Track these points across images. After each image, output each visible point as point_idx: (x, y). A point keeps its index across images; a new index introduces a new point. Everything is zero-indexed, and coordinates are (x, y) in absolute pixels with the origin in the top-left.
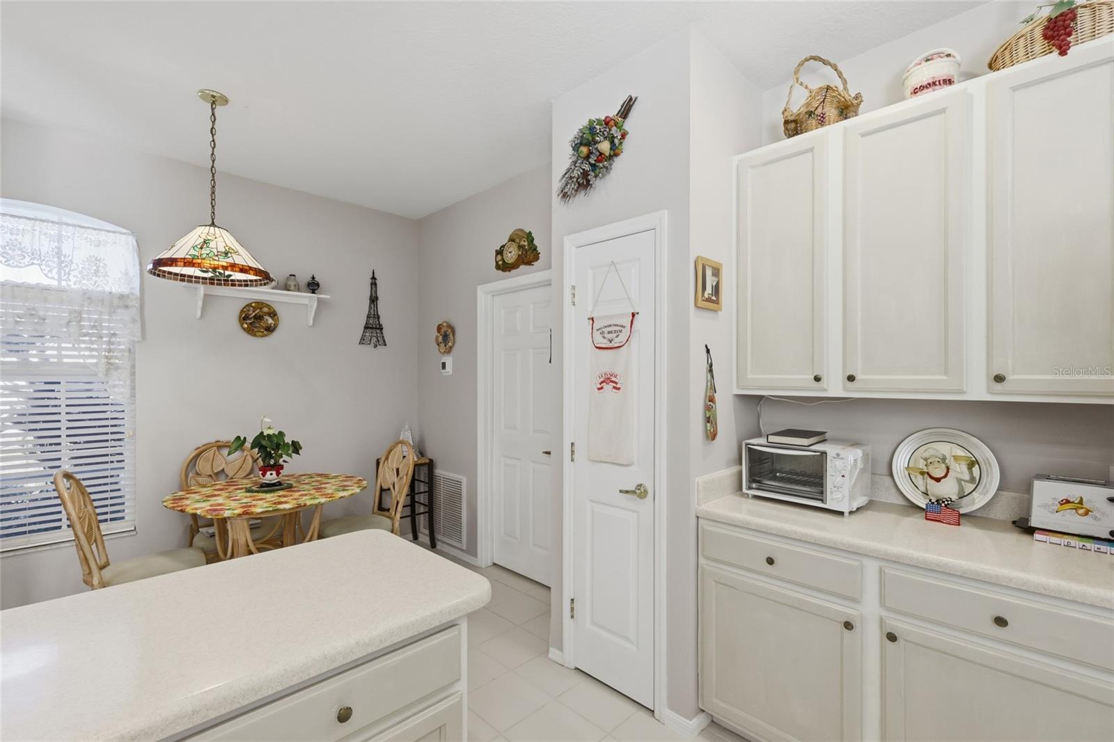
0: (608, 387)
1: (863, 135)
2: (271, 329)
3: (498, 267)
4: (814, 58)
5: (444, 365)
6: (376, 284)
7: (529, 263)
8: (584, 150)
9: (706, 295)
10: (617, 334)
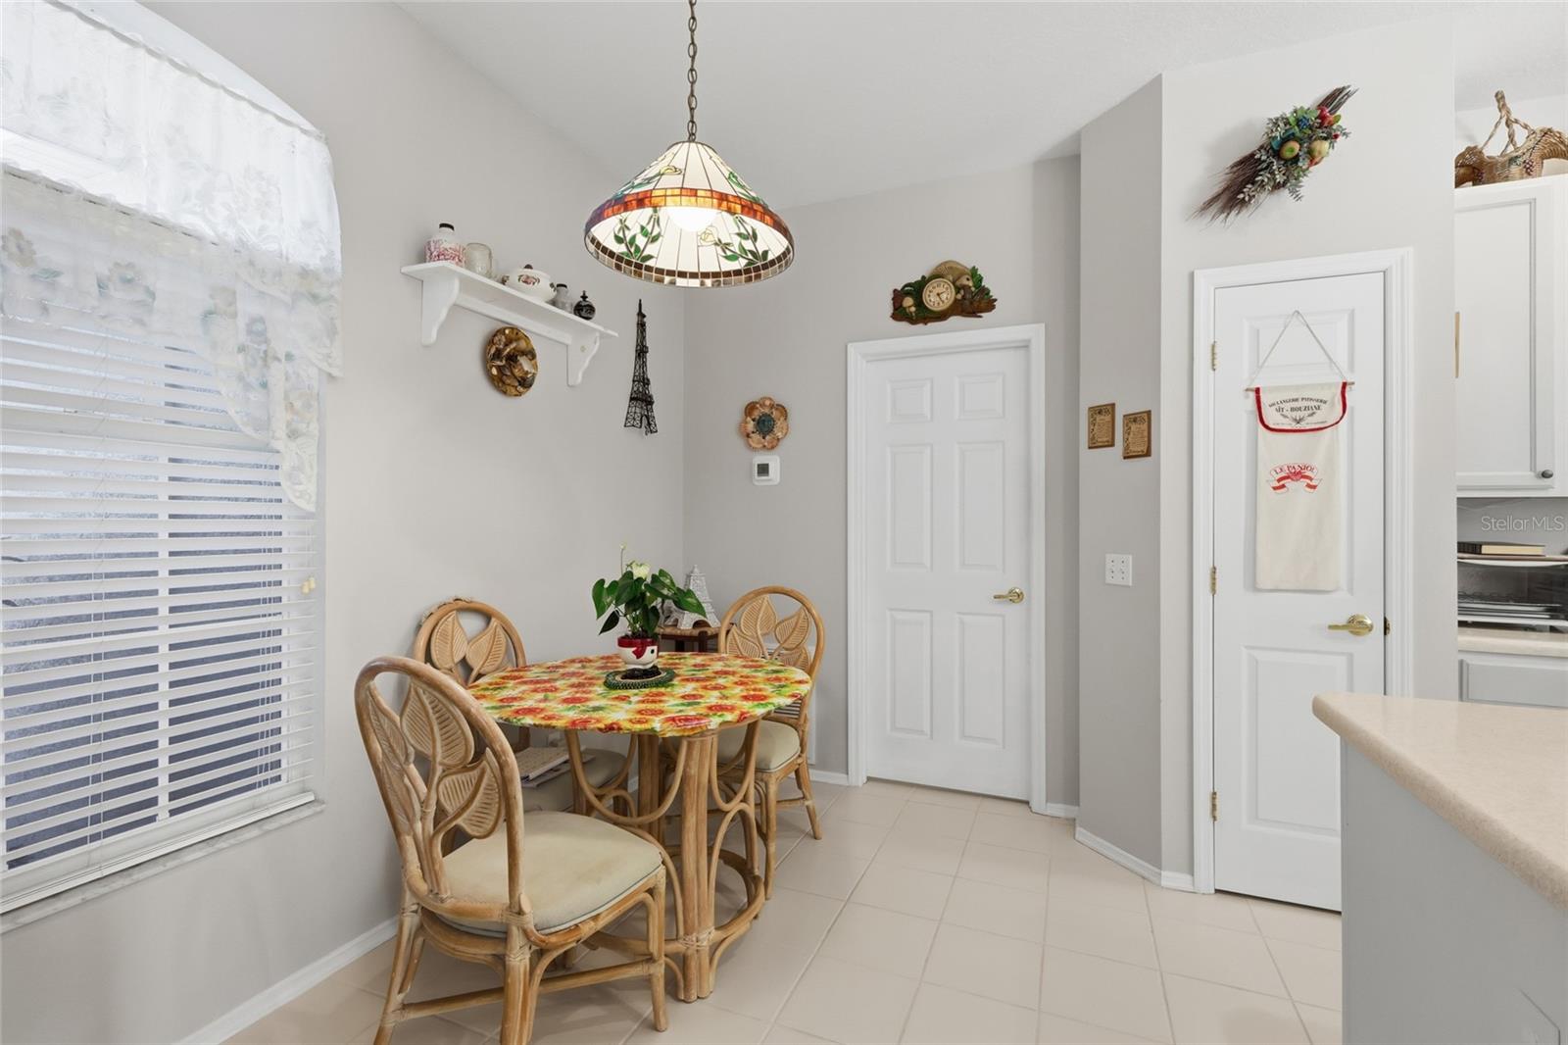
0: (1296, 487)
2: (527, 383)
5: (763, 469)
6: (643, 324)
7: (974, 313)
10: (1310, 412)
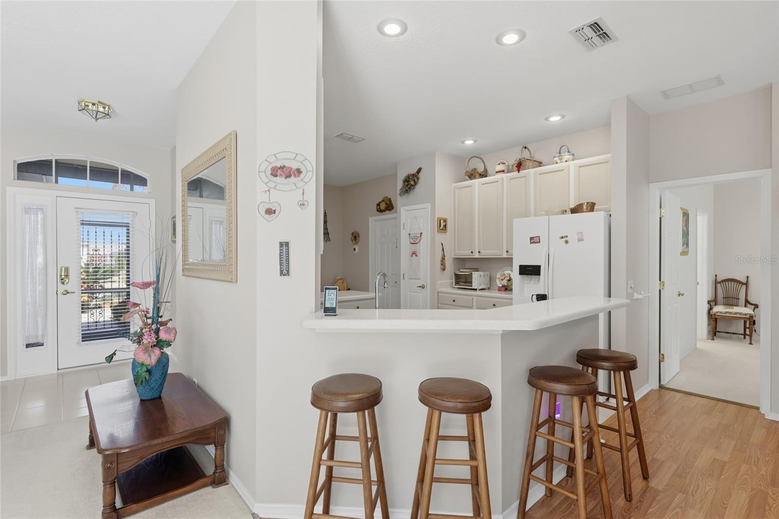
0: (414, 255)
1: (483, 184)
3: (378, 210)
4: (474, 157)
5: (355, 249)
6: (326, 215)
7: (390, 210)
8: (406, 183)
9: (441, 228)
10: (417, 239)
